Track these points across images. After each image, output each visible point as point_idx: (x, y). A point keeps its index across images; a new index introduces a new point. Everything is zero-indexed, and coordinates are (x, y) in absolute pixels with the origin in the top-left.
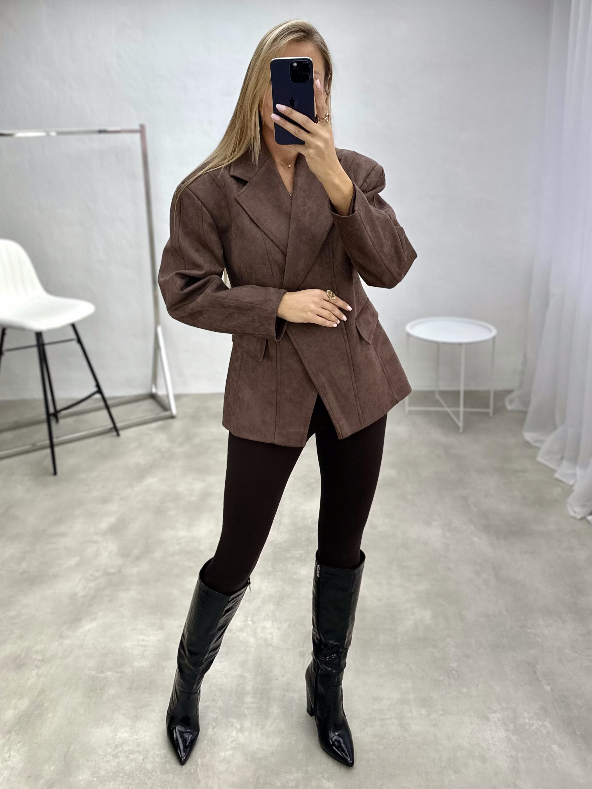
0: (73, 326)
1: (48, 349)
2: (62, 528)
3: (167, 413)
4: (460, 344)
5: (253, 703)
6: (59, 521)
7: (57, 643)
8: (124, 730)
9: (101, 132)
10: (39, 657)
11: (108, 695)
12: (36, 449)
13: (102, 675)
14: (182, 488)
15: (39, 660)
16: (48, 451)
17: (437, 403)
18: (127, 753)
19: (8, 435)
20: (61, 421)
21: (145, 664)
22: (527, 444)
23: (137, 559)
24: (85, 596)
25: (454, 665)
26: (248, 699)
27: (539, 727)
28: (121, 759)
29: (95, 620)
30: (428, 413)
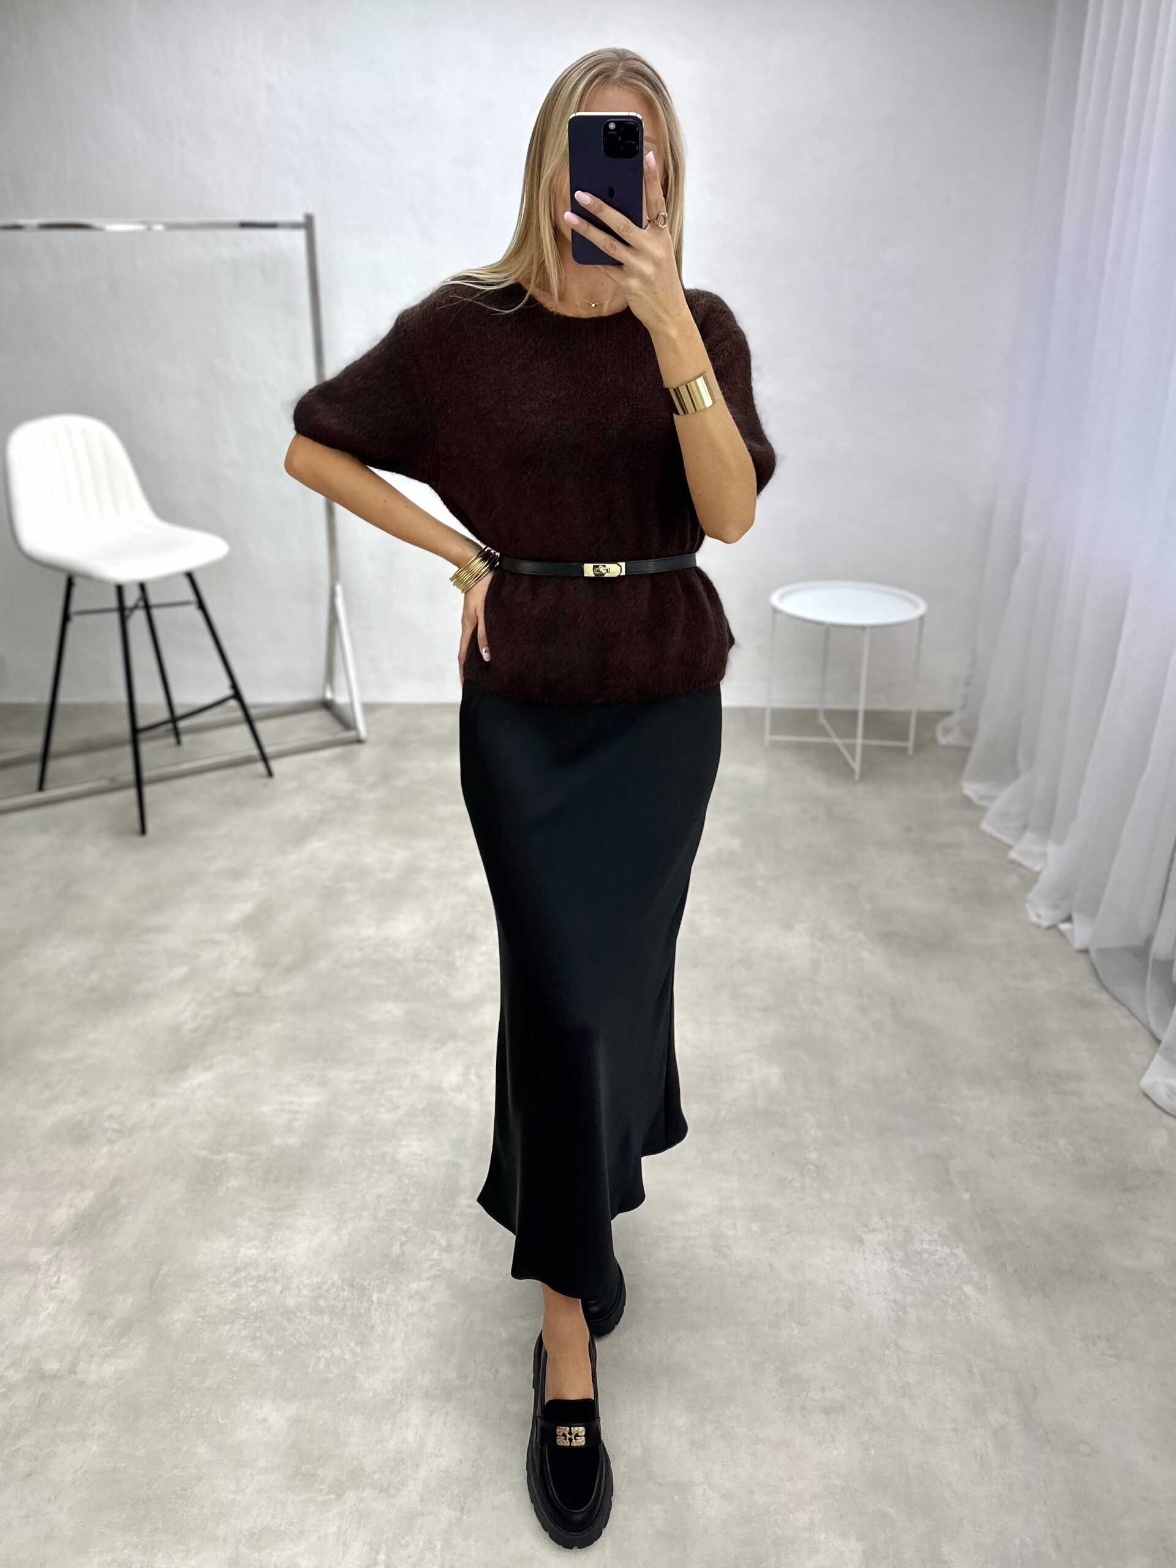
0: (190, 576)
3: (350, 735)
8: (251, 1244)
10: (116, 1126)
11: (227, 1188)
13: (218, 1157)
14: (370, 859)
15: (115, 1131)
18: (255, 1280)
21: (292, 1141)
23: (289, 970)
24: (195, 1030)
27: (944, 1256)
28: (244, 1290)
29: (209, 1068)
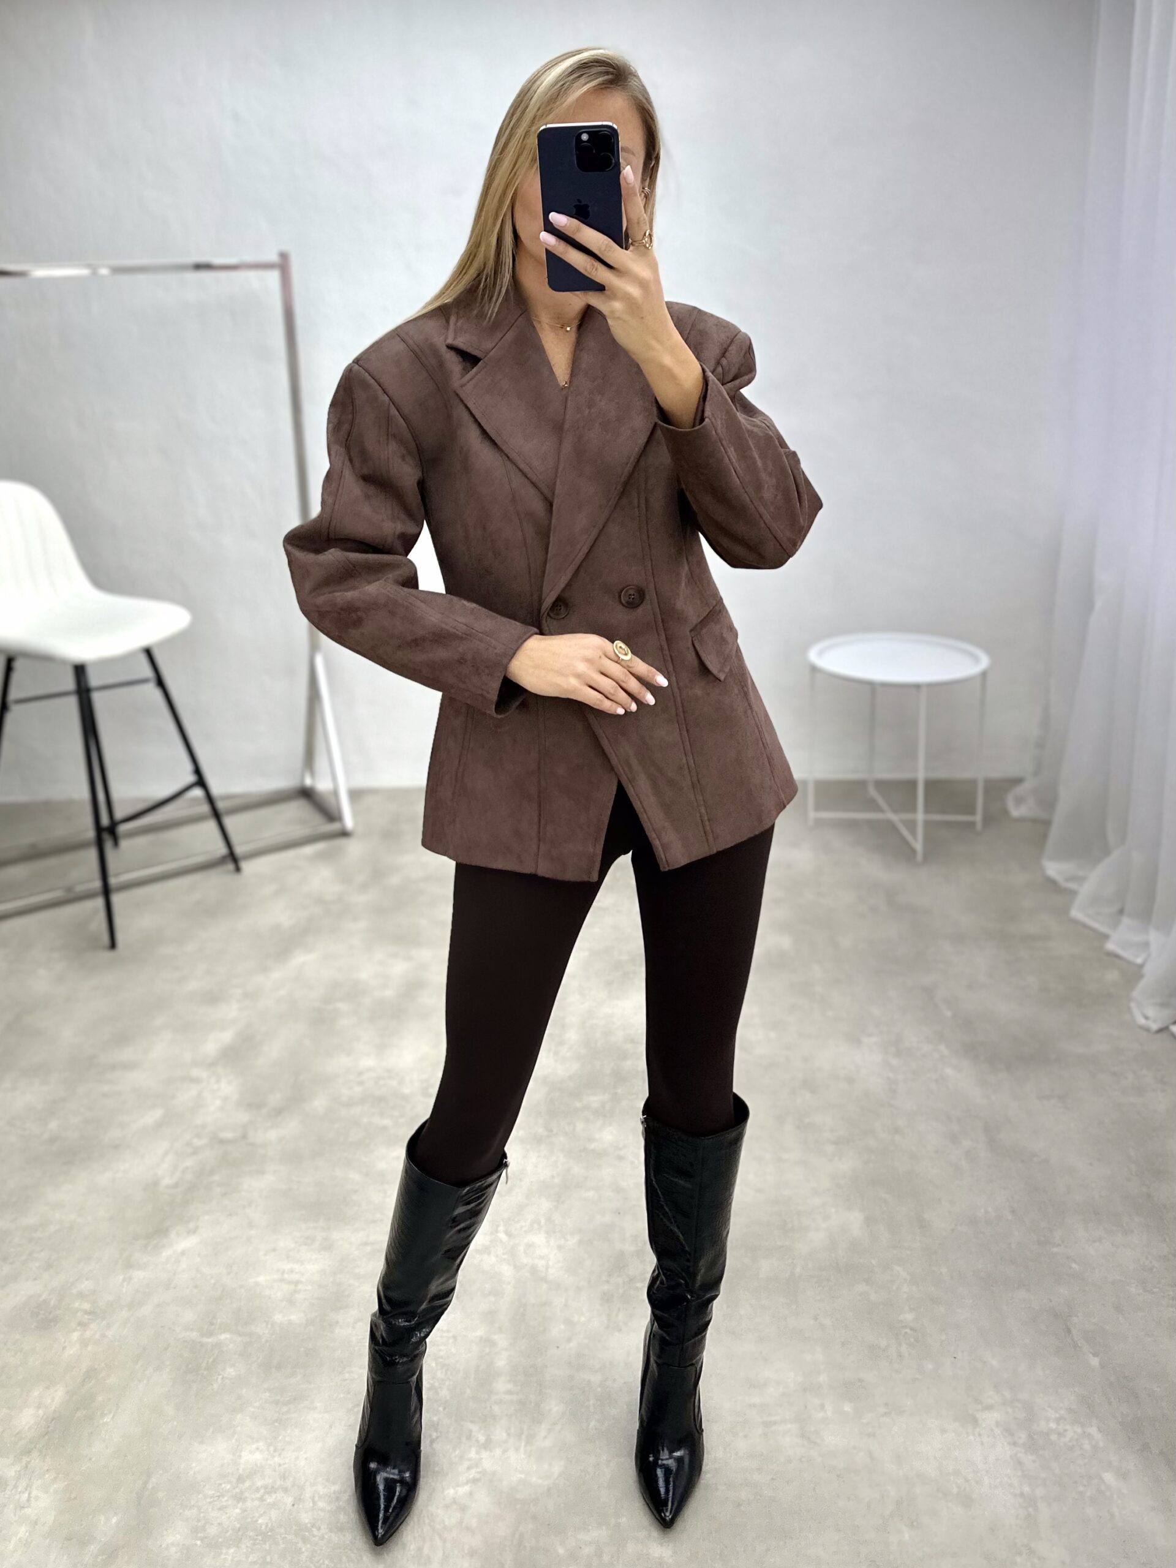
0: (148, 652)
1: (97, 698)
2: (127, 1054)
3: (335, 827)
4: (917, 687)
5: (510, 1392)
6: (122, 1039)
7: (121, 1277)
8: (254, 1446)
9: (199, 267)
10: (86, 1306)
11: (223, 1378)
12: (73, 898)
13: (210, 1340)
14: (366, 973)
15: (86, 1312)
16: (100, 902)
17: (872, 806)
18: (262, 1491)
19: (17, 872)
20: (124, 844)
21: (295, 1317)
22: (1052, 885)
23: (278, 1112)
24: (176, 1186)
25: (909, 1317)
26: (502, 1385)
27: (1076, 1437)
28: (249, 1504)
29: (194, 1231)
30: (852, 825)
